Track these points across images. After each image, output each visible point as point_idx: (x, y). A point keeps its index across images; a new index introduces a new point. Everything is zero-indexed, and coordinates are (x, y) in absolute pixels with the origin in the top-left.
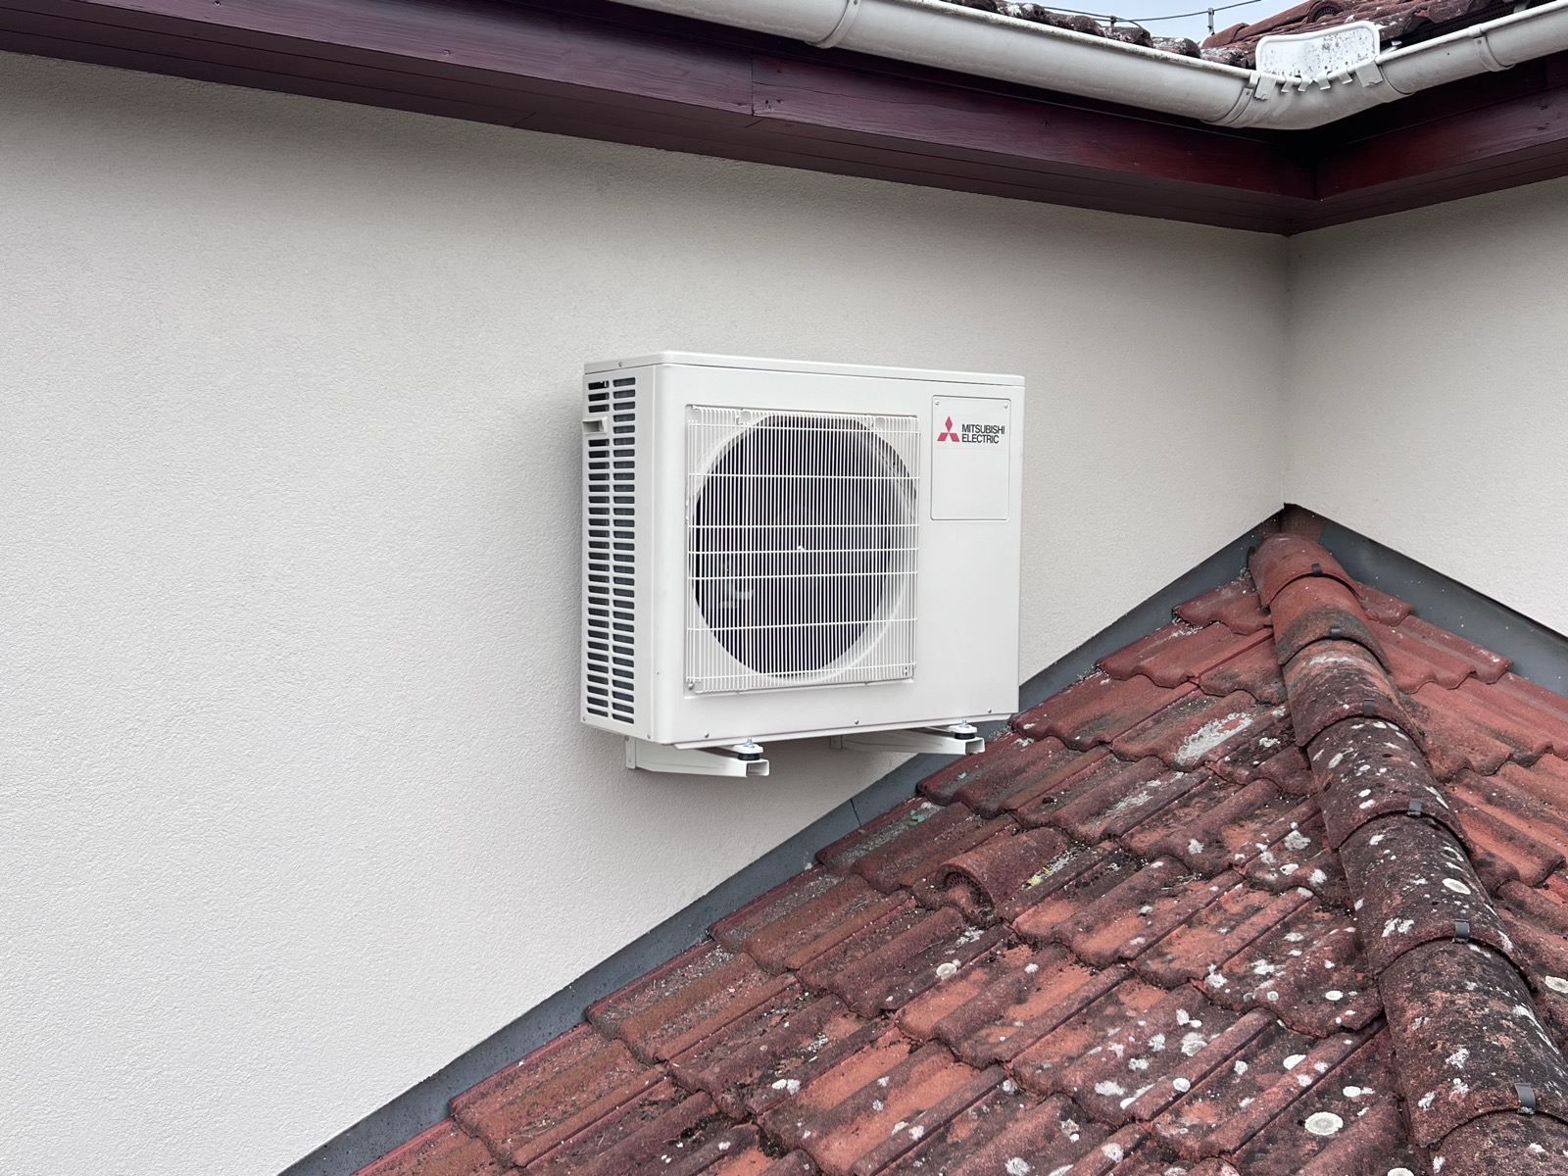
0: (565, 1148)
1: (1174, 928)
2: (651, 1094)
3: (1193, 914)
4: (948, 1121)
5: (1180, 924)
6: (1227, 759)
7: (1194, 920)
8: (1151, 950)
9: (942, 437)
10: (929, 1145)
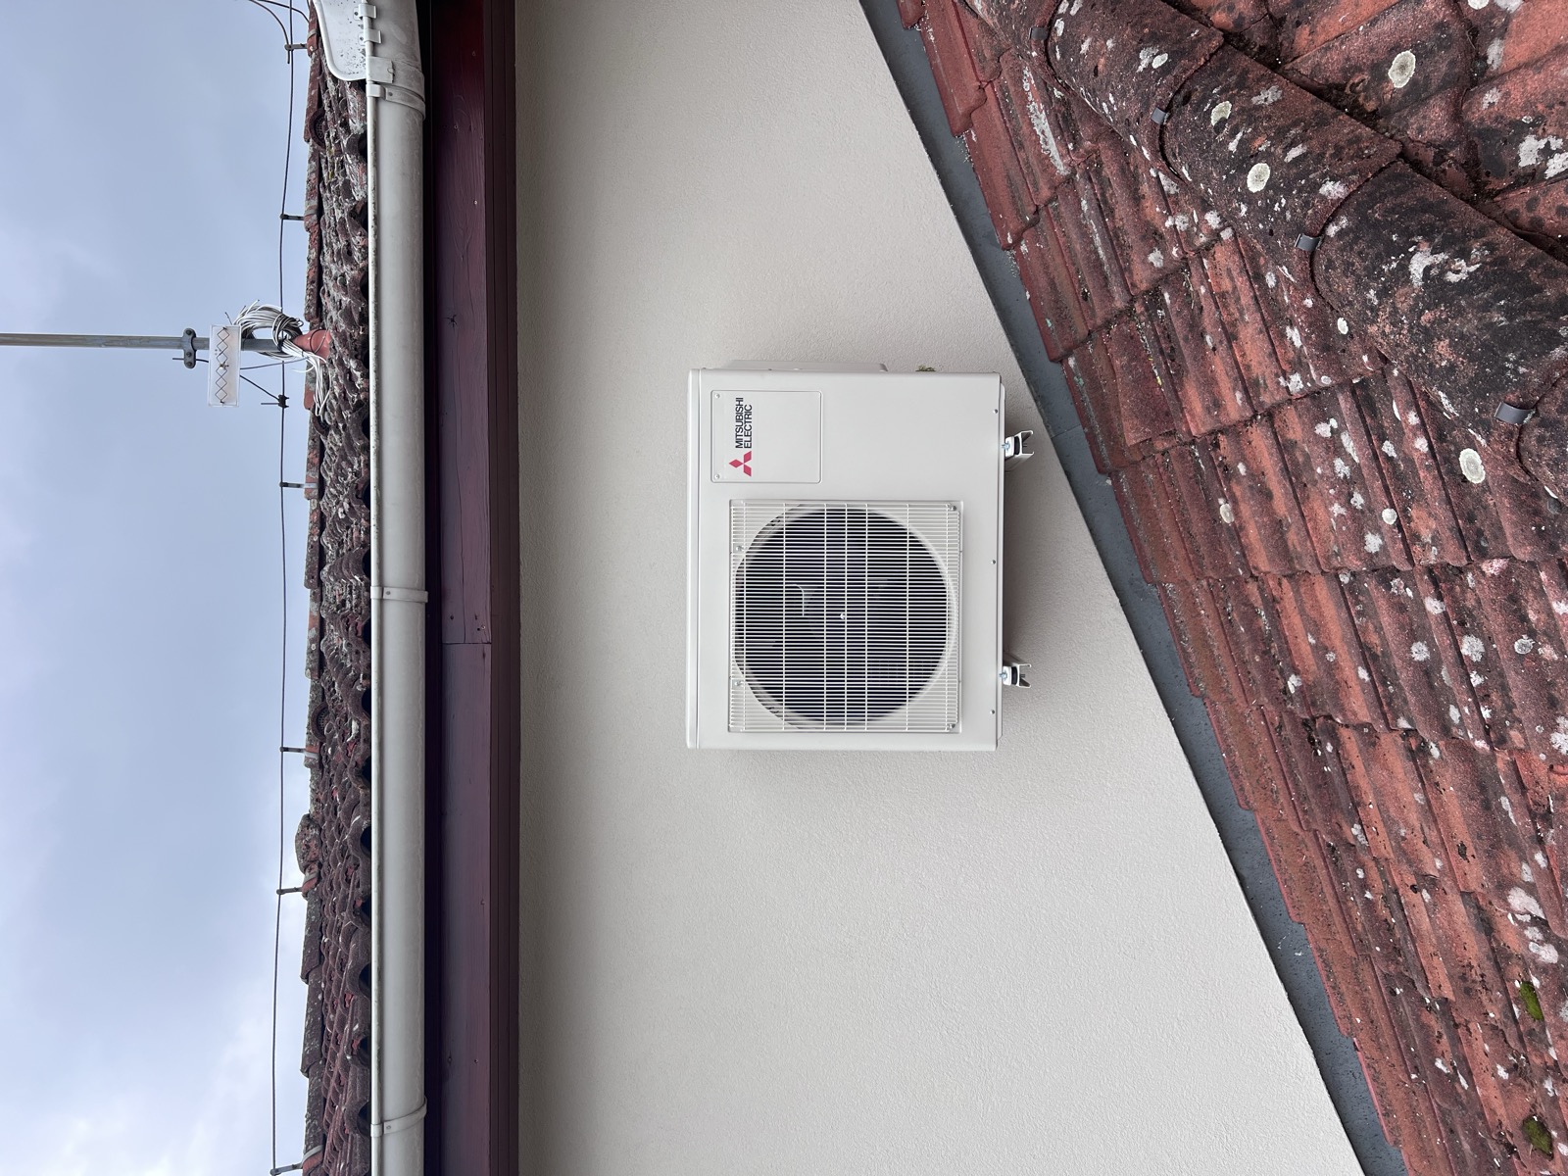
0: (1298, 799)
1: (1233, 355)
2: (1272, 724)
3: (1224, 328)
4: (1361, 645)
5: (1231, 347)
6: (1070, 146)
7: (1230, 330)
8: (1250, 390)
9: (748, 471)
10: (1377, 671)
